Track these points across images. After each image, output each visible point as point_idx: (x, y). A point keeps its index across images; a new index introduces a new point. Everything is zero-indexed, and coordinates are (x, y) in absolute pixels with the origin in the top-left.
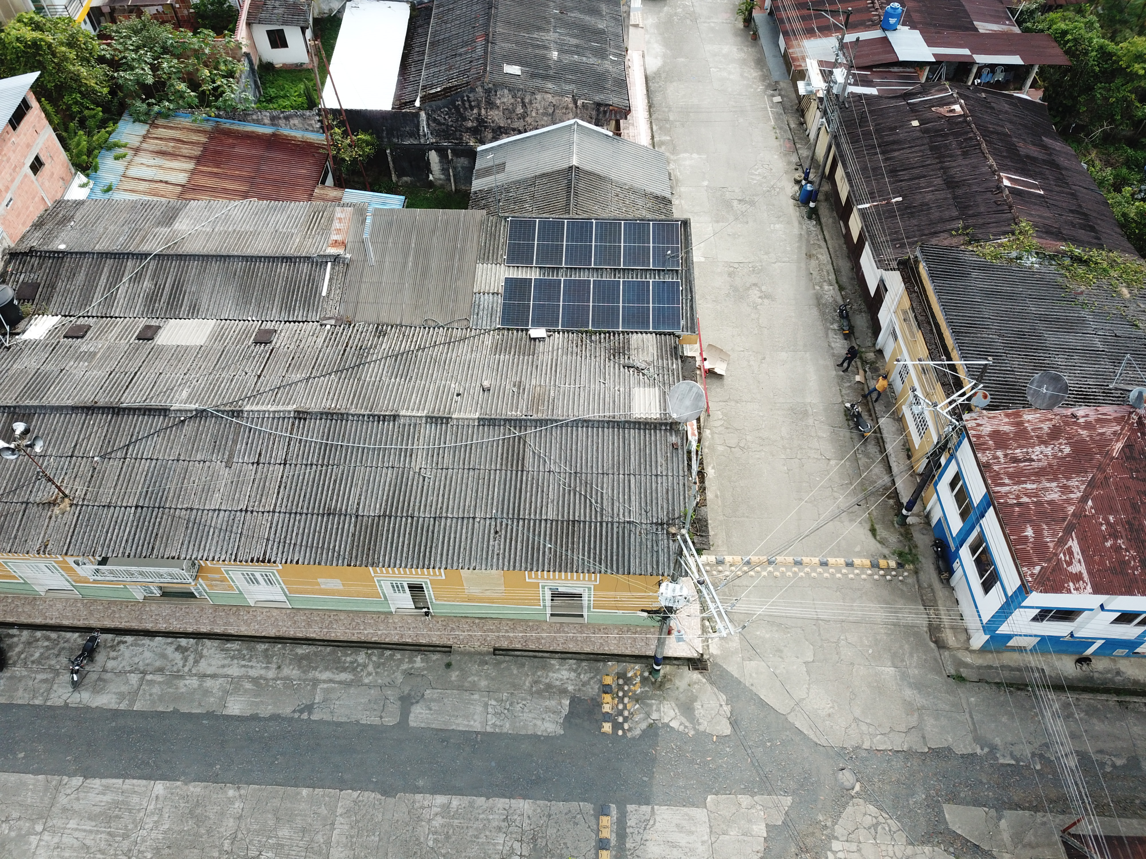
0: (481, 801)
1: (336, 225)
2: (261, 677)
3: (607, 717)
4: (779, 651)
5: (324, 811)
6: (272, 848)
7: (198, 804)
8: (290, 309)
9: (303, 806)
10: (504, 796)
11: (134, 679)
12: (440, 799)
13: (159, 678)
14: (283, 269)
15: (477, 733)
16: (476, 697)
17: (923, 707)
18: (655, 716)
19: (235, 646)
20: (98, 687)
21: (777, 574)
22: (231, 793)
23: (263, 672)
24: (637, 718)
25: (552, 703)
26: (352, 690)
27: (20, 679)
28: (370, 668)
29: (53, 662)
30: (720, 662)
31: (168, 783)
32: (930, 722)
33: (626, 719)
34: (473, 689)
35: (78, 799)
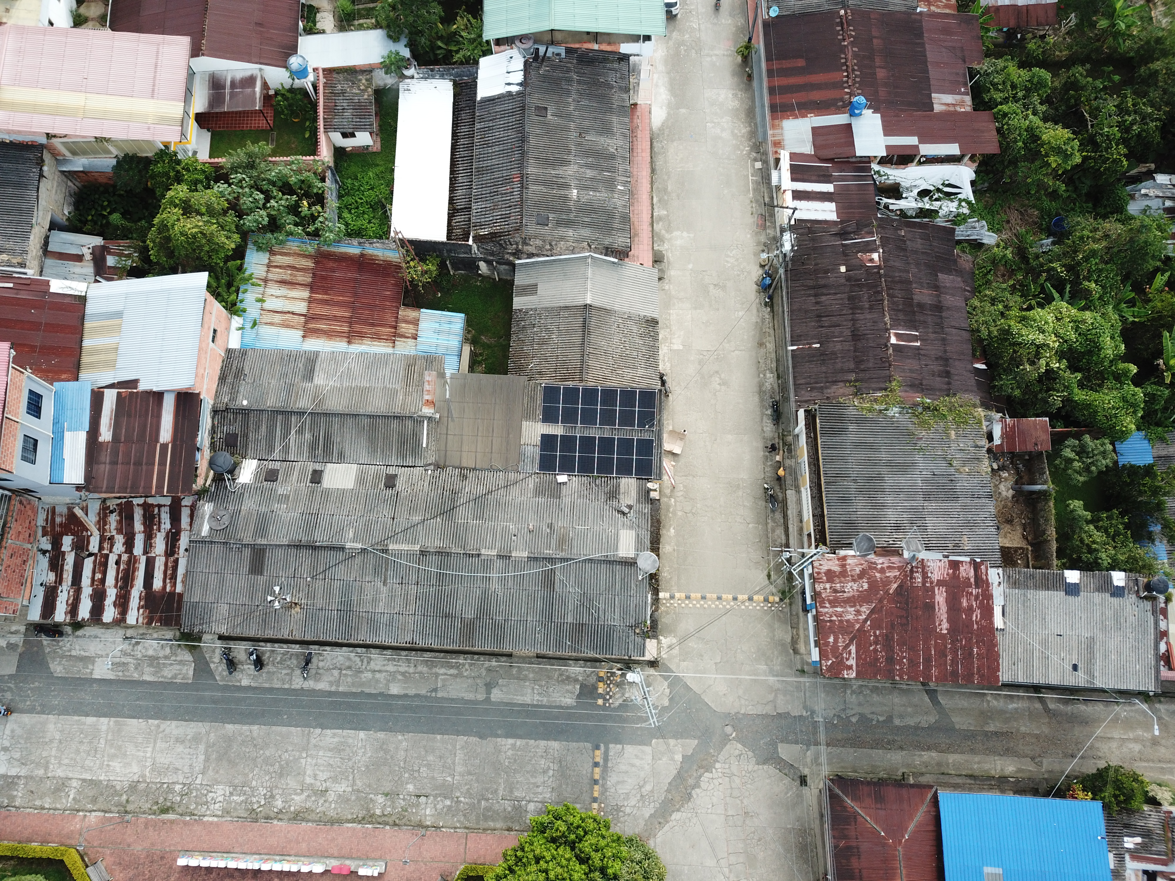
0: (532, 742)
1: (427, 387)
2: (406, 672)
3: (601, 696)
4: (702, 656)
5: (450, 747)
6: (425, 766)
7: (383, 743)
8: (404, 457)
9: (438, 744)
10: (544, 739)
11: (336, 673)
12: (510, 741)
13: (349, 672)
14: (395, 424)
15: (528, 705)
16: (527, 684)
17: (778, 689)
18: (627, 695)
19: (389, 652)
20: (318, 677)
21: (706, 606)
22: (400, 737)
23: (407, 669)
24: (617, 696)
25: (570, 687)
26: (458, 680)
27: (274, 673)
28: (467, 666)
29: (289, 663)
30: (666, 662)
31: (366, 732)
32: (780, 697)
33: (611, 697)
34: (525, 679)
35: (321, 740)
